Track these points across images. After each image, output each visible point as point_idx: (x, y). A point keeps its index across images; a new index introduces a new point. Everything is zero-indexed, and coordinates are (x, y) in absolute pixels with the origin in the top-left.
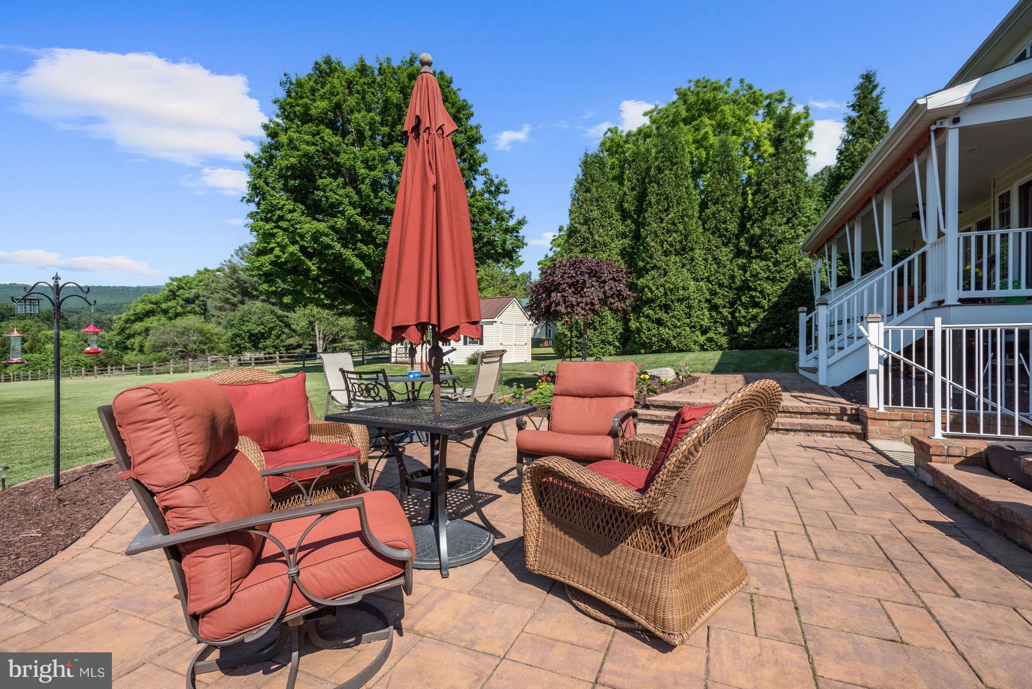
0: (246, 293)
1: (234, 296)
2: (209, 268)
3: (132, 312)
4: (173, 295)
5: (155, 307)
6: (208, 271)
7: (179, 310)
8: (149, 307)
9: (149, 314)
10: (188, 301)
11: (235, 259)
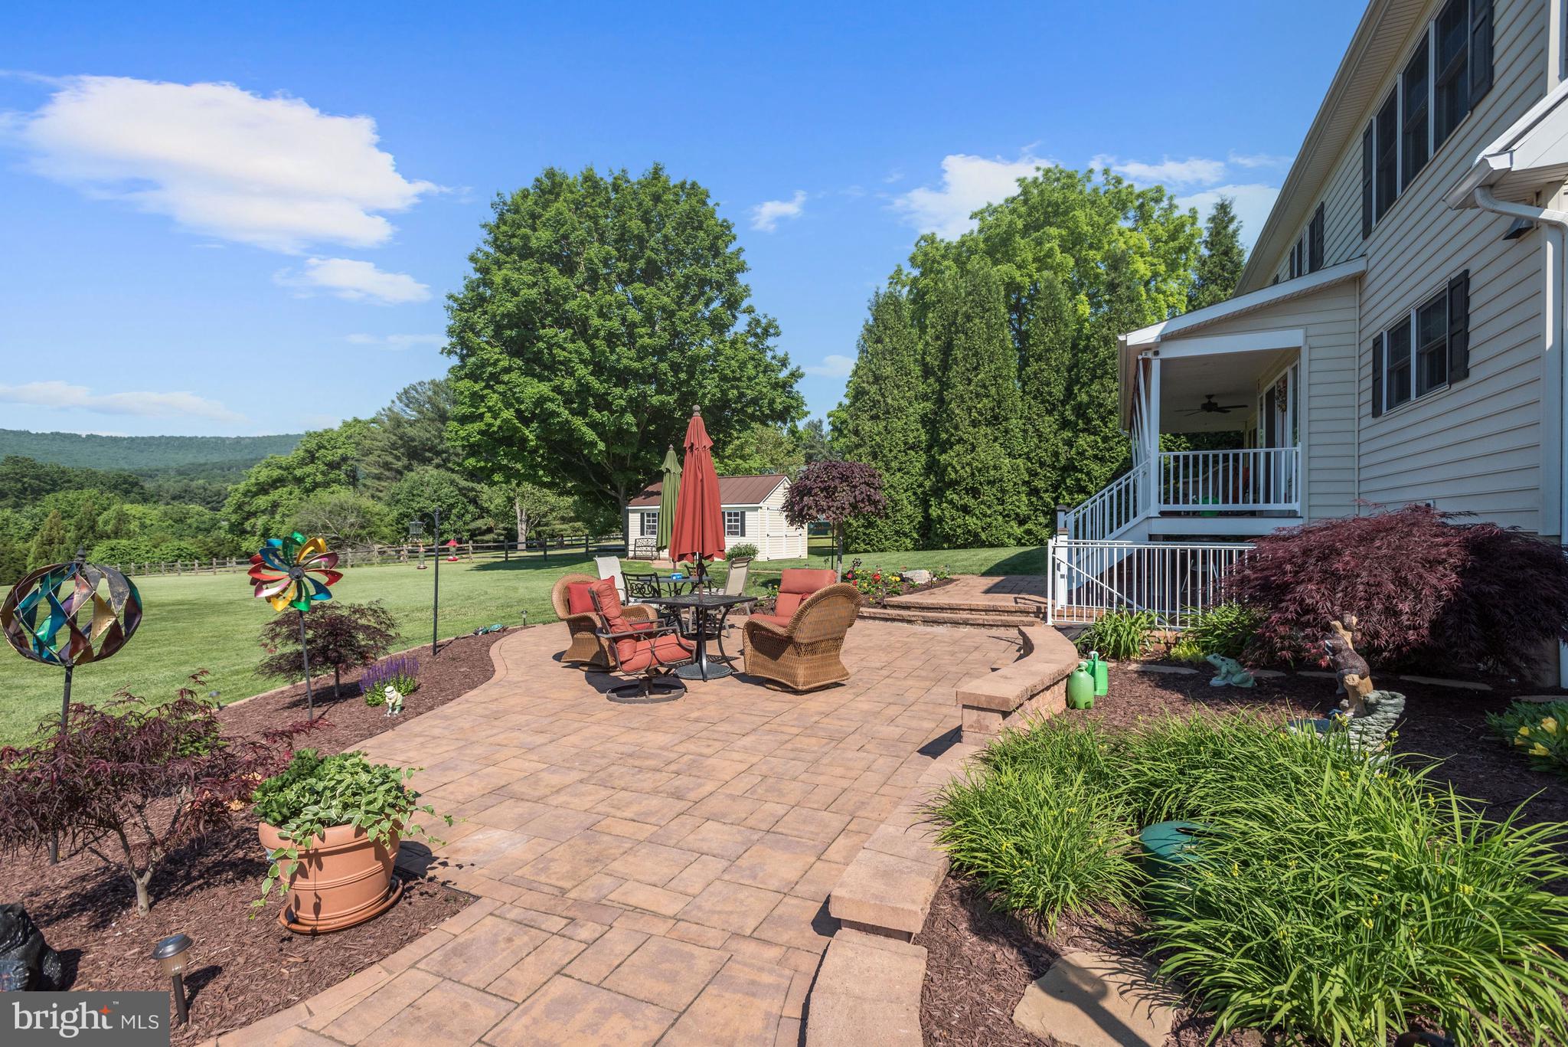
0: (417, 453)
1: (398, 459)
2: (360, 418)
3: (253, 480)
4: (311, 457)
5: (285, 473)
6: (360, 422)
7: (319, 478)
8: (276, 473)
9: (277, 483)
10: (333, 466)
11: (399, 407)
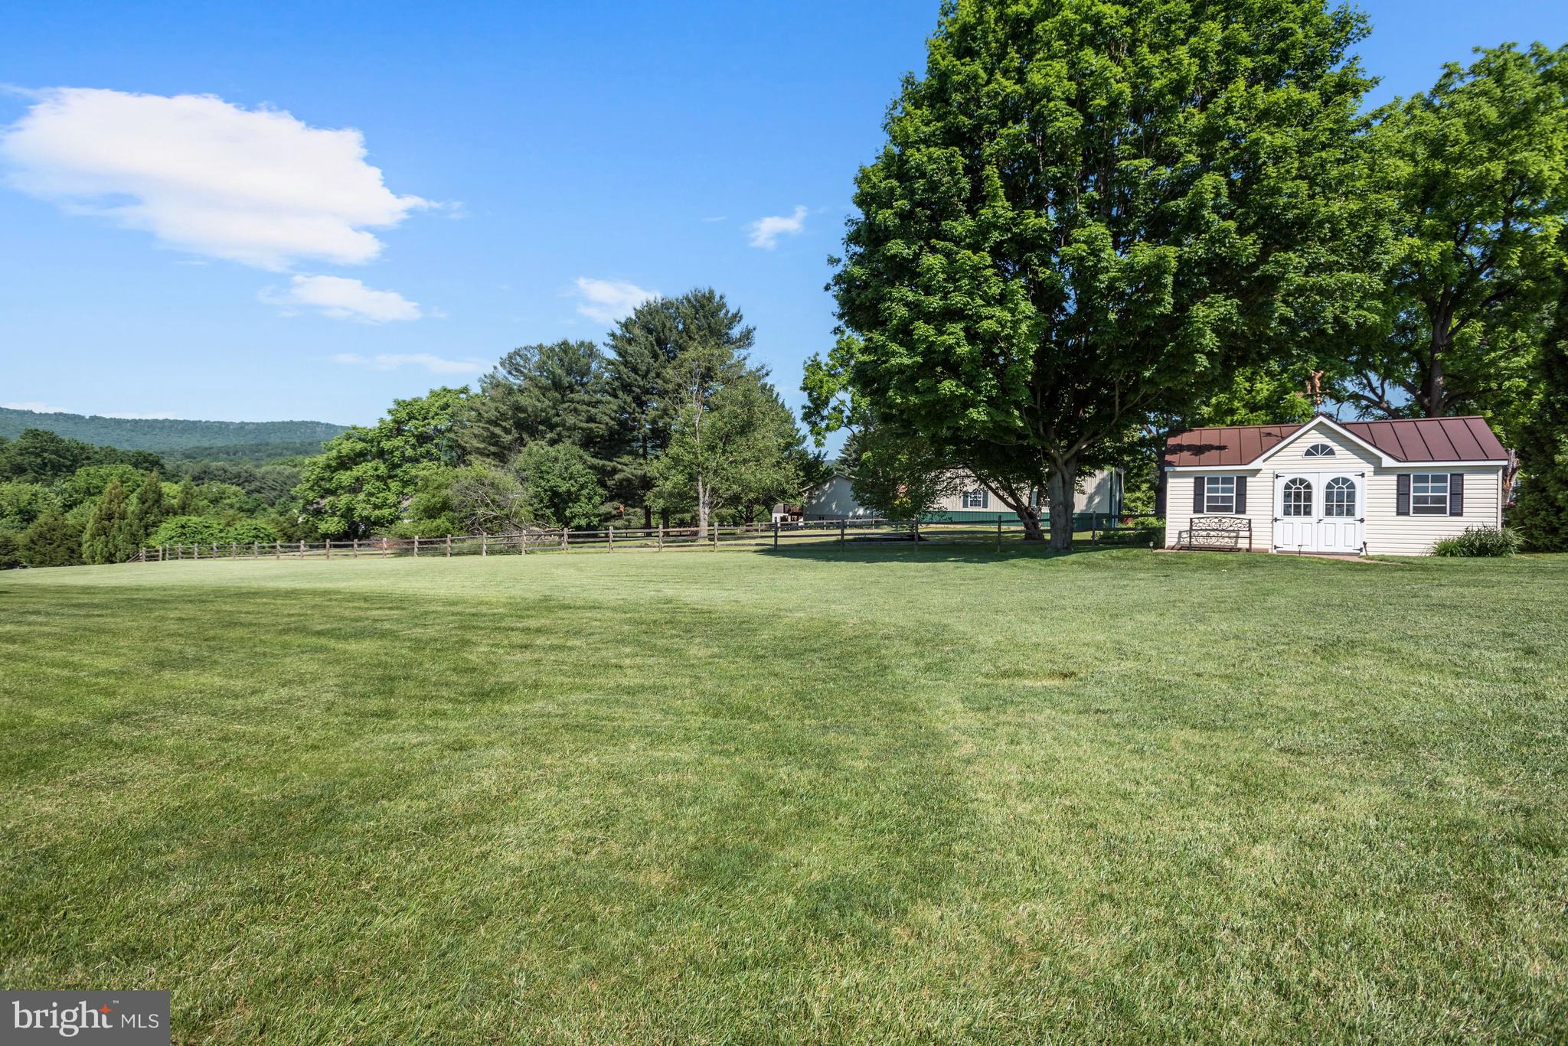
0: (528, 426)
1: (507, 431)
2: (449, 387)
3: (334, 453)
4: (398, 429)
5: (368, 446)
6: (449, 391)
7: (409, 452)
8: (360, 446)
9: (359, 457)
10: (423, 439)
11: (502, 372)
